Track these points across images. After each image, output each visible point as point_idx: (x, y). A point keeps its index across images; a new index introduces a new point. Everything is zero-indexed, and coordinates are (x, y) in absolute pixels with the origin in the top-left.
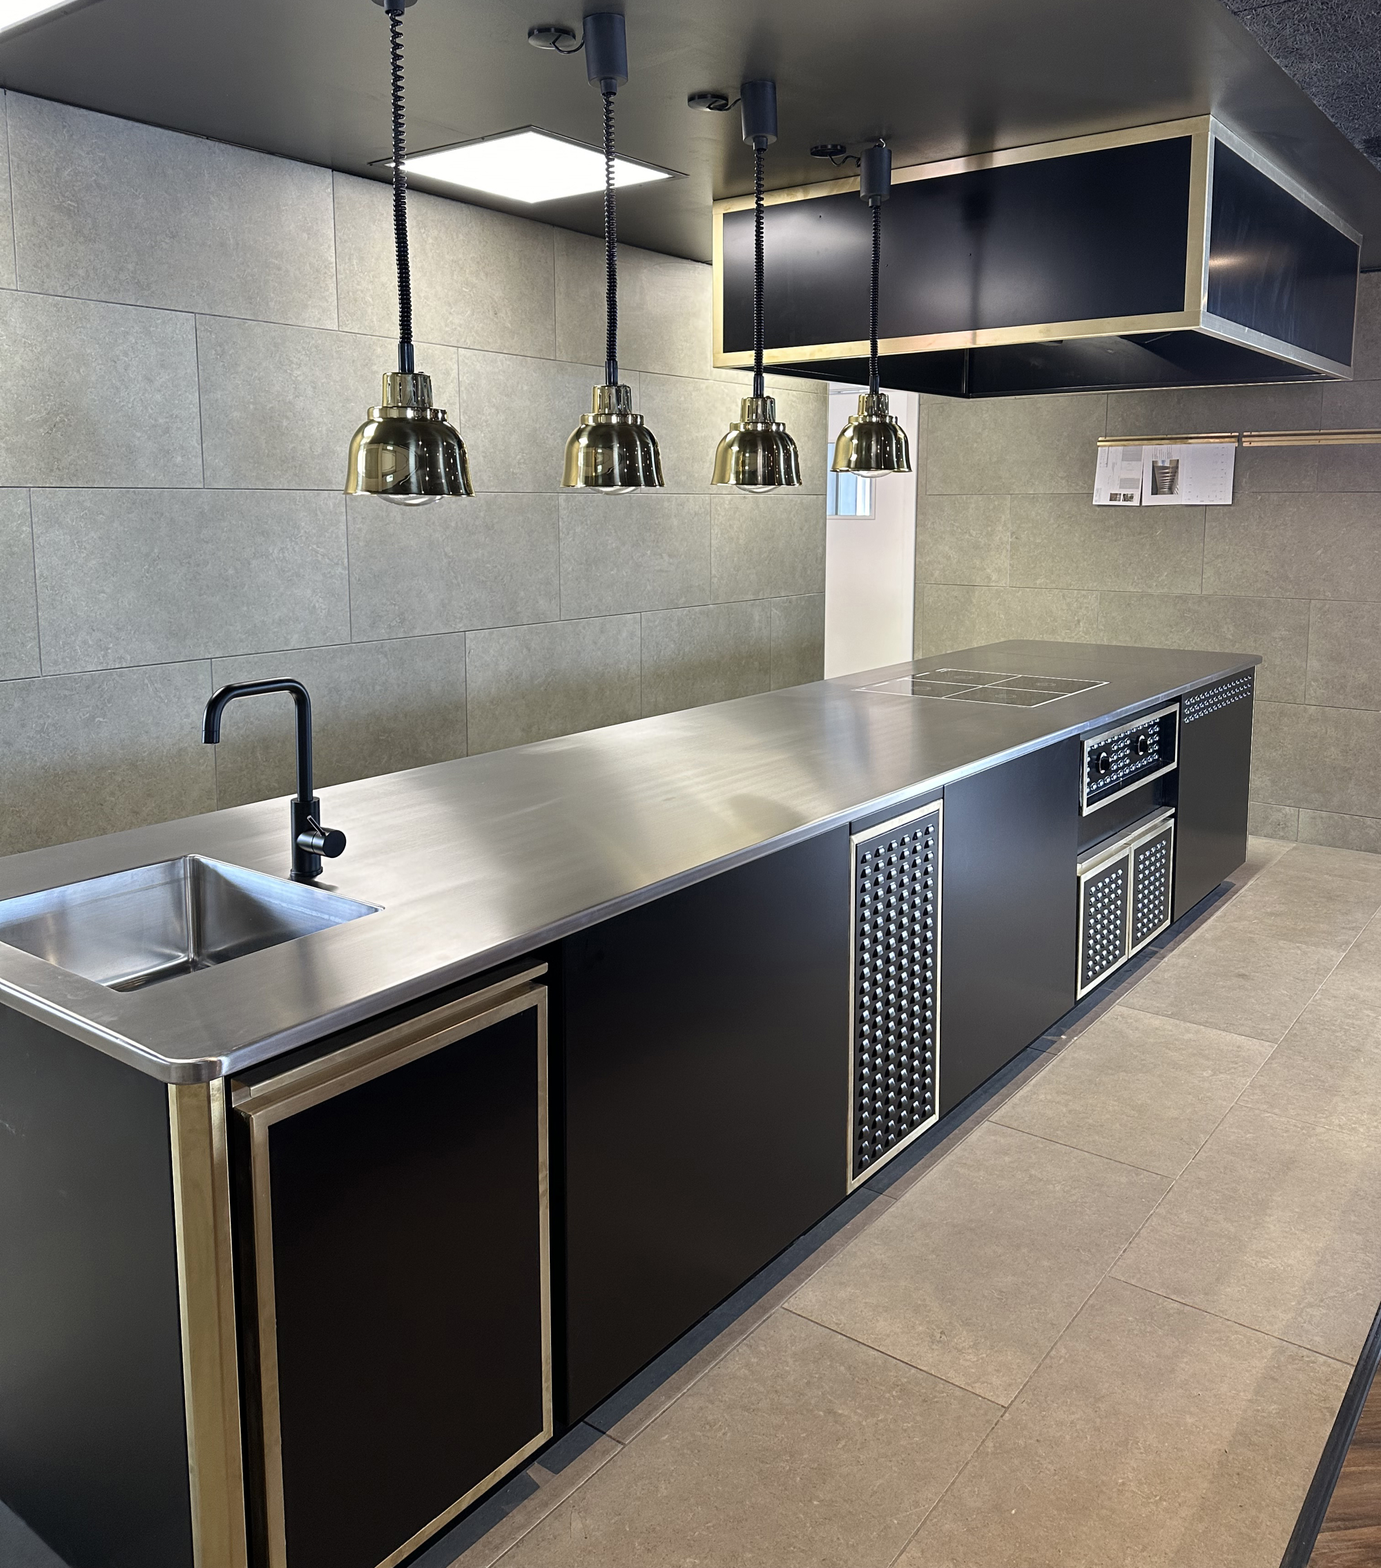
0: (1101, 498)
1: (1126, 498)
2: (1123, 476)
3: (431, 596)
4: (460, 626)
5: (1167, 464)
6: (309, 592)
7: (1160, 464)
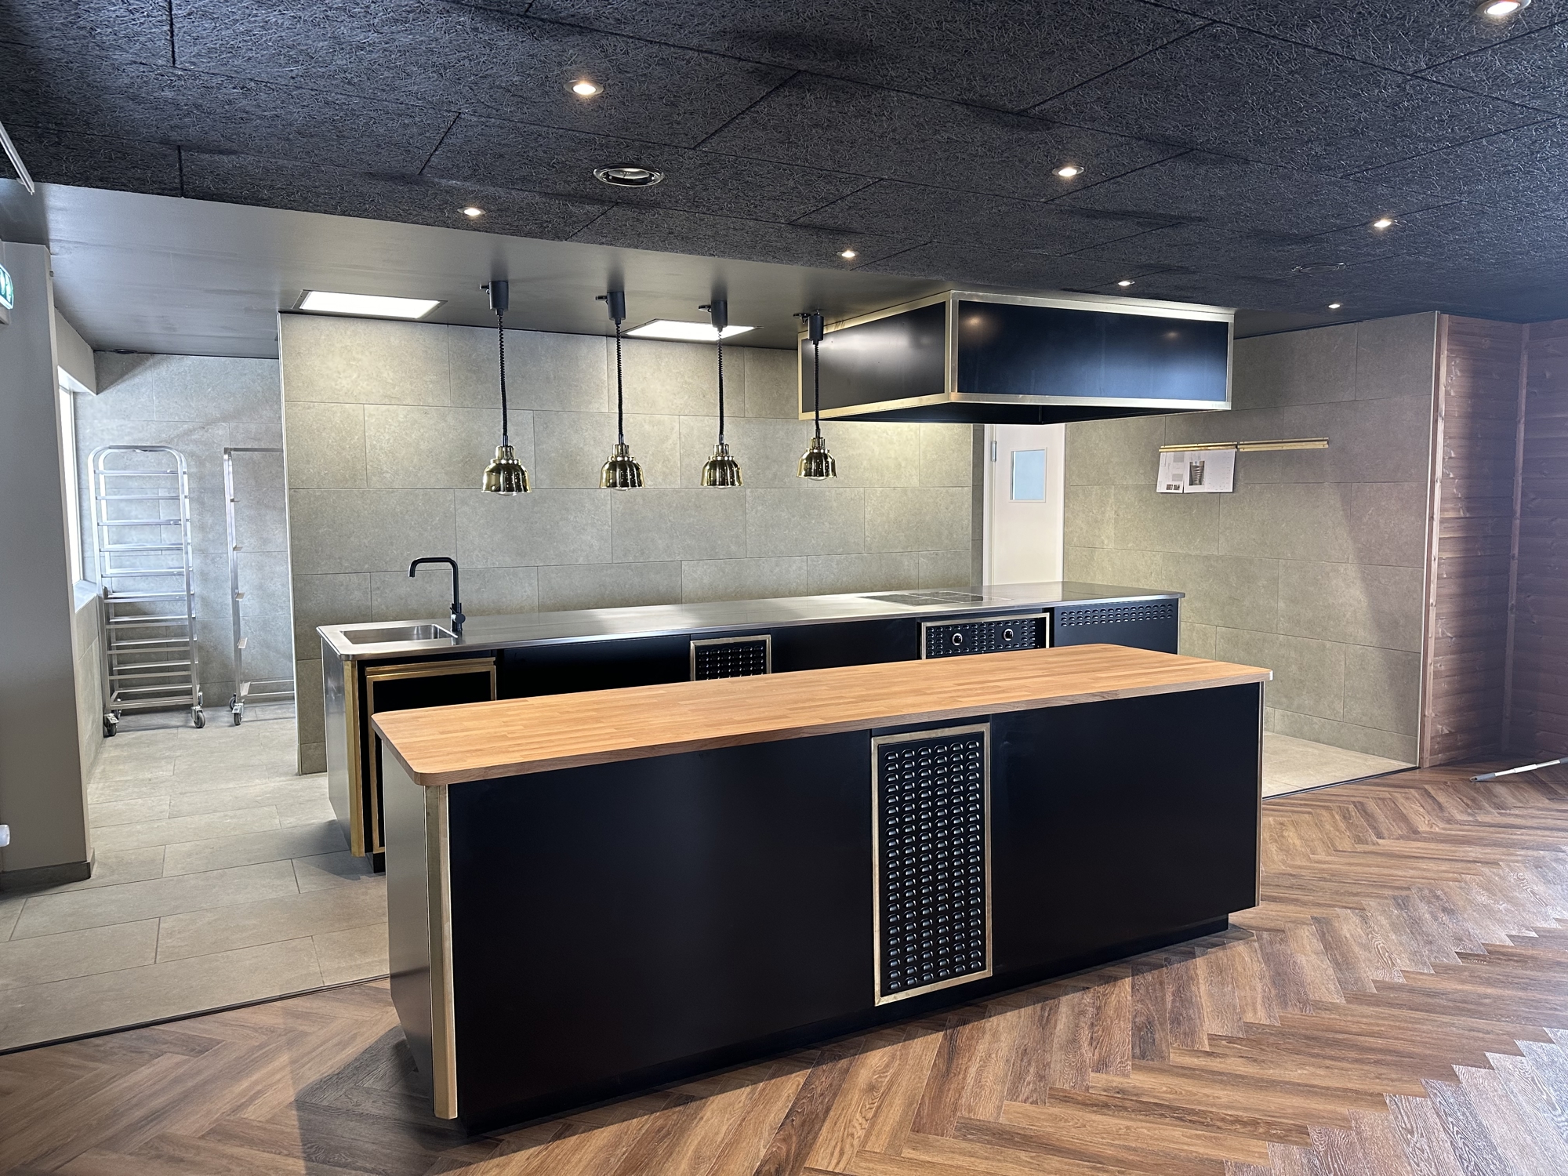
0: (1161, 488)
1: (1177, 488)
2: (1174, 473)
3: (660, 542)
4: (678, 558)
5: (1198, 465)
6: (589, 538)
7: (1194, 464)
